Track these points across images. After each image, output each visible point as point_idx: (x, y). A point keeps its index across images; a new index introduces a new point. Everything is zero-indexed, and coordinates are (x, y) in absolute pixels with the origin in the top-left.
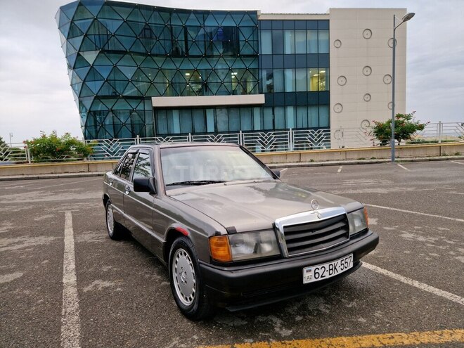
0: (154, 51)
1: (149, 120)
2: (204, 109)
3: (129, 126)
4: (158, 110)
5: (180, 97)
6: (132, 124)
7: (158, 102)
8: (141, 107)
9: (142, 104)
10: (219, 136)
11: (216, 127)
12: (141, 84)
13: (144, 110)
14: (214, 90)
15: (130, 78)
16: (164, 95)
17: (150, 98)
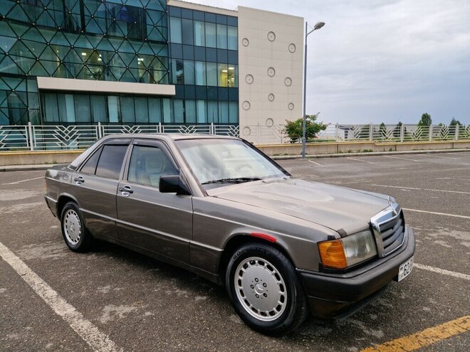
0: (40, 22)
1: (33, 105)
2: (105, 95)
3: (6, 111)
4: (44, 93)
5: (75, 80)
6: (10, 108)
7: (45, 83)
8: (22, 88)
9: (23, 84)
10: (136, 128)
11: (120, 117)
12: (22, 59)
13: (27, 92)
14: (118, 75)
15: (6, 52)
16: (54, 75)
17: (34, 78)
